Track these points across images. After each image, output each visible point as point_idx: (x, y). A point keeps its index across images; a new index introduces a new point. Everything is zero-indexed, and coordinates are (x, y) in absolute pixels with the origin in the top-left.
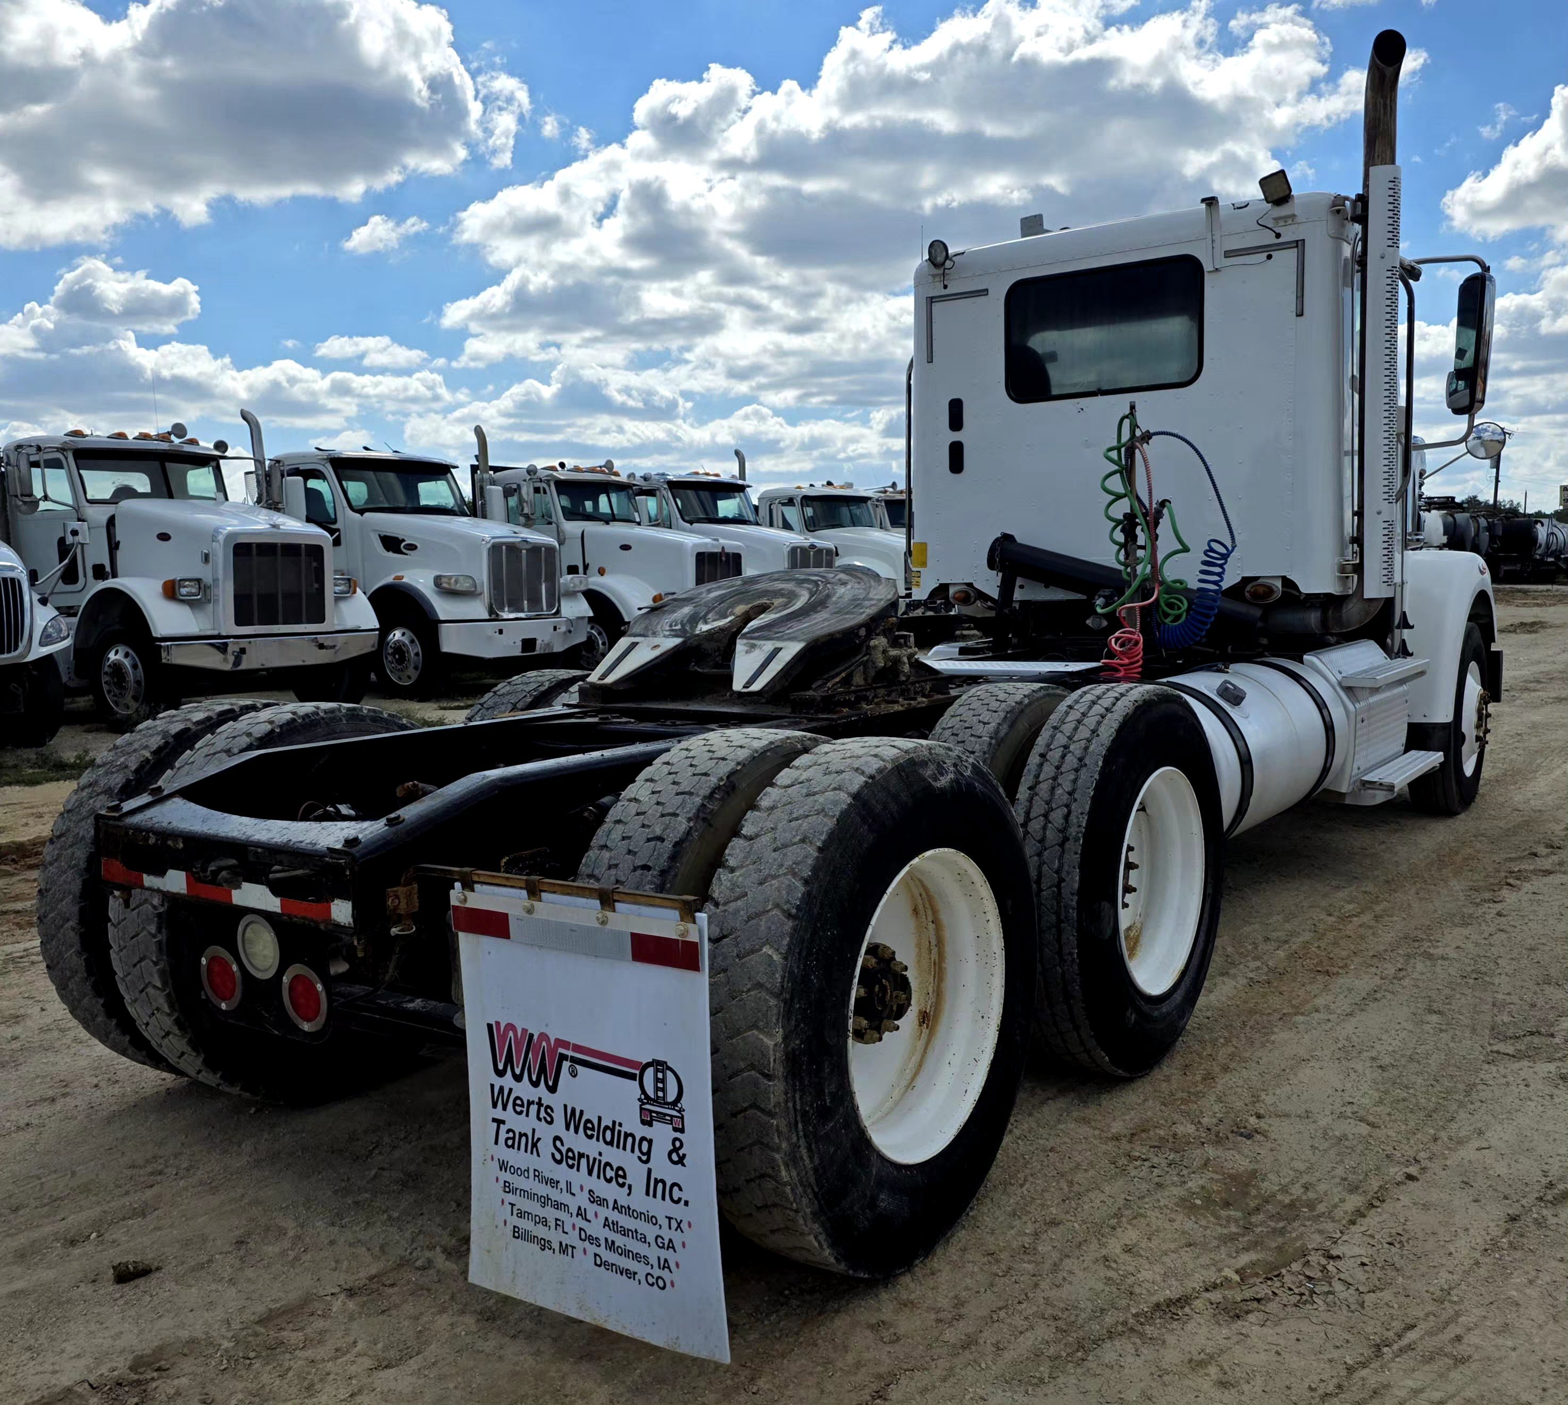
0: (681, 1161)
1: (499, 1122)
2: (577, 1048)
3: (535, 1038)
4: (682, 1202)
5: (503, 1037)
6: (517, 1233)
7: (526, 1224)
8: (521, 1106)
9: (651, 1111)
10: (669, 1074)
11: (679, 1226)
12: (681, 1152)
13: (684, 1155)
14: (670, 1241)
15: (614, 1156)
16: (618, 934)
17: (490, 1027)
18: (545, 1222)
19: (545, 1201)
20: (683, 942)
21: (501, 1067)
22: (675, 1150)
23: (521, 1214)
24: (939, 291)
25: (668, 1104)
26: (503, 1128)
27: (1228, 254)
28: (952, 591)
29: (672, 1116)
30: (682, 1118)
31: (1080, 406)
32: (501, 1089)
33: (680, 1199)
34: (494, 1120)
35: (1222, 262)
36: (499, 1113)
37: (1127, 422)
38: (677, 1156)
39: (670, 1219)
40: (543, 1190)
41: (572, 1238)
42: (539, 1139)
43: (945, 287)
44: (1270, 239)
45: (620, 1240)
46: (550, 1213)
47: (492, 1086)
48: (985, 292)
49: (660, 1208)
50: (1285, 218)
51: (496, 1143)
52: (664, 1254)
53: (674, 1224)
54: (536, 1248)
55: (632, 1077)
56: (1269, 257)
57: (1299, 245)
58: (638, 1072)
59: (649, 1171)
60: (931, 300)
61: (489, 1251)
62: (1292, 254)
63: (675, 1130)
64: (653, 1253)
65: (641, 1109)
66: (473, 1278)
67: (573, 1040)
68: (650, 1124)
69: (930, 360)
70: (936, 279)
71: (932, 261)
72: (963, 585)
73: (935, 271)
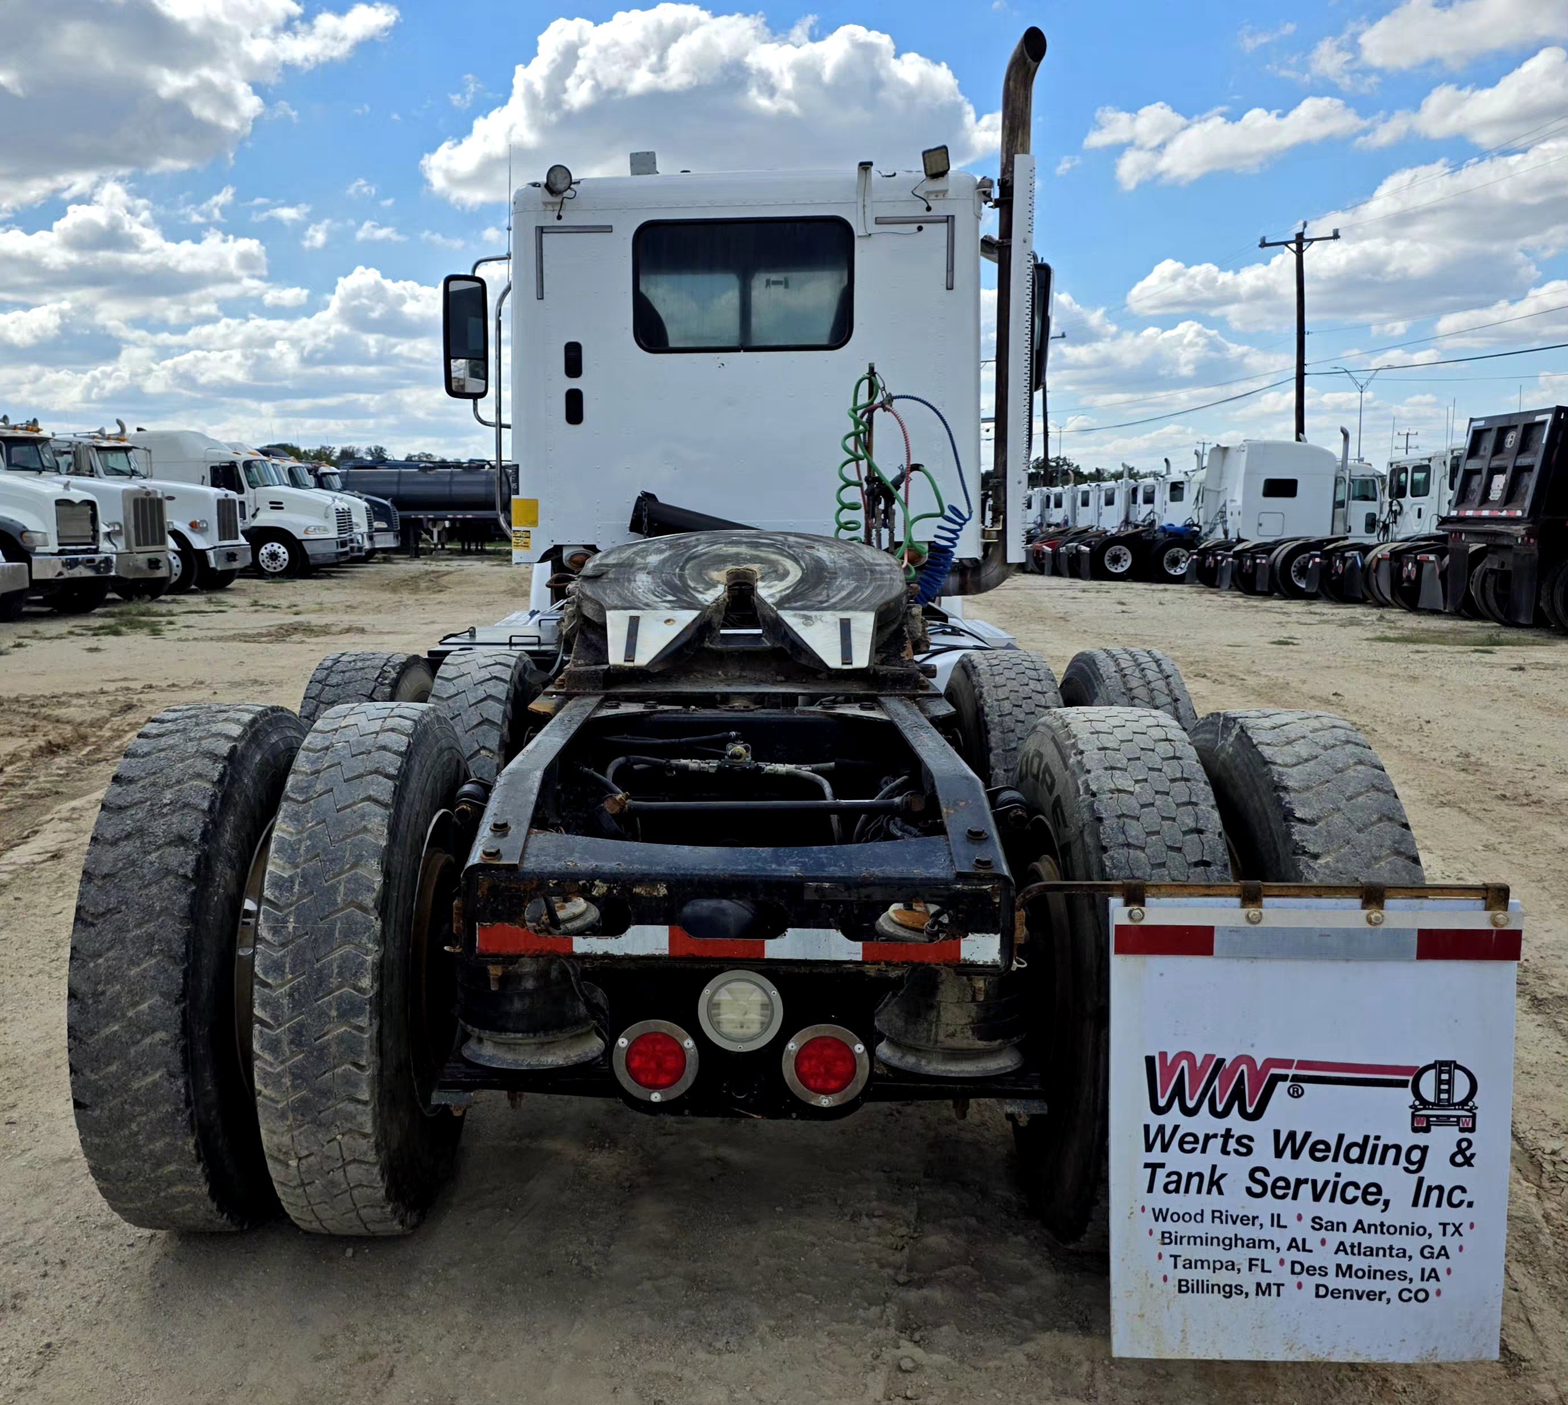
0: (1468, 1162)
1: (1154, 1167)
2: (1303, 1065)
3: (1227, 1064)
4: (1465, 1204)
5: (1168, 1071)
6: (1183, 1287)
7: (1194, 1275)
8: (1189, 1143)
9: (1428, 1117)
10: (1459, 1074)
11: (1457, 1230)
12: (1468, 1153)
13: (1473, 1155)
14: (1443, 1248)
15: (1364, 1174)
16: (1397, 933)
17: (1150, 1061)
18: (1232, 1266)
19: (1230, 1243)
20: (1498, 932)
21: (1162, 1102)
22: (1461, 1151)
23: (1189, 1265)
24: (551, 220)
25: (1455, 1105)
26: (1161, 1173)
27: (878, 221)
28: (566, 553)
29: (1458, 1117)
30: (1474, 1117)
31: (720, 361)
32: (1161, 1129)
33: (1462, 1202)
34: (1147, 1165)
35: (874, 228)
36: (1156, 1155)
37: (865, 384)
38: (1462, 1156)
39: (1444, 1225)
40: (1228, 1230)
41: (1282, 1274)
42: (1223, 1176)
43: (559, 218)
44: (920, 211)
45: (1360, 1262)
46: (1240, 1255)
47: (1147, 1128)
48: (608, 229)
49: (1431, 1216)
50: (937, 193)
51: (1150, 1190)
52: (1429, 1264)
53: (1450, 1229)
54: (1217, 1297)
55: (1403, 1084)
56: (920, 229)
57: (949, 220)
58: (1411, 1078)
59: (1421, 1181)
60: (541, 230)
61: (1142, 1316)
62: (944, 227)
63: (1462, 1130)
64: (1414, 1267)
65: (1413, 1116)
66: (1116, 1353)
67: (1297, 1056)
68: (1427, 1130)
69: (541, 297)
70: (550, 208)
71: (549, 187)
72: (585, 546)
73: (550, 198)
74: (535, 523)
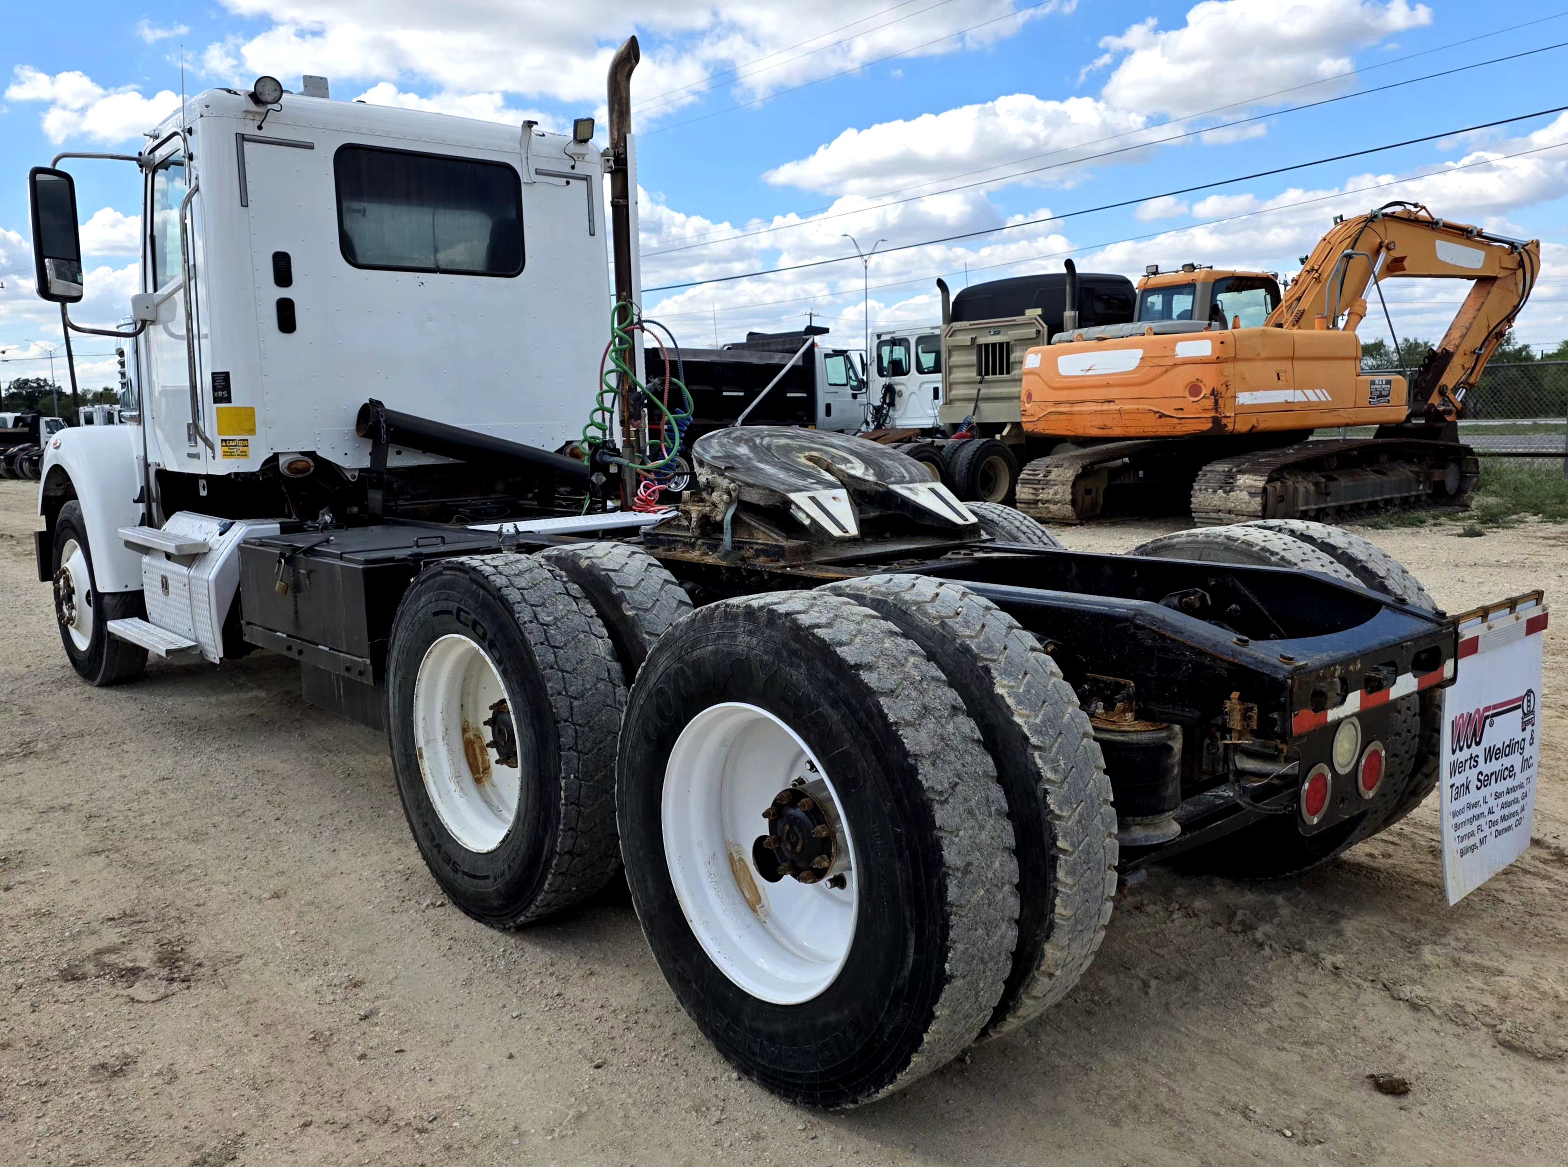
1: (1453, 786)
2: (1493, 707)
5: (1458, 725)
7: (1465, 843)
8: (1461, 768)
17: (1453, 722)
18: (1473, 833)
19: (1472, 819)
23: (1462, 839)
24: (250, 129)
26: (1454, 789)
27: (538, 172)
28: (282, 460)
31: (420, 280)
32: (1454, 763)
35: (534, 178)
36: (1453, 780)
37: (619, 309)
40: (1471, 813)
41: (1486, 831)
43: (260, 128)
44: (568, 168)
45: (1507, 811)
46: (1475, 825)
47: (1450, 764)
48: (309, 146)
50: (581, 156)
51: (1451, 801)
54: (1470, 854)
56: (568, 183)
57: (585, 179)
58: (1521, 703)
59: (1523, 757)
60: (242, 138)
61: (1453, 877)
62: (584, 184)
64: (1520, 806)
69: (244, 204)
70: (250, 116)
71: (255, 97)
72: (302, 453)
73: (253, 107)
74: (252, 431)
